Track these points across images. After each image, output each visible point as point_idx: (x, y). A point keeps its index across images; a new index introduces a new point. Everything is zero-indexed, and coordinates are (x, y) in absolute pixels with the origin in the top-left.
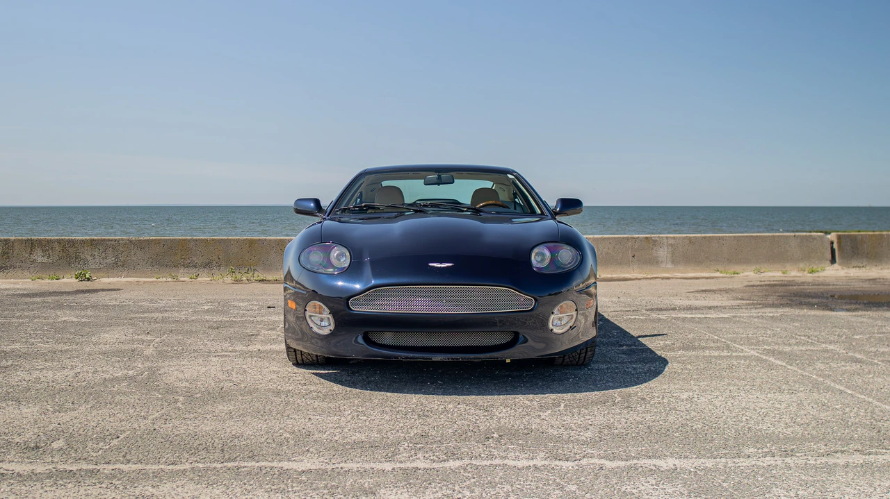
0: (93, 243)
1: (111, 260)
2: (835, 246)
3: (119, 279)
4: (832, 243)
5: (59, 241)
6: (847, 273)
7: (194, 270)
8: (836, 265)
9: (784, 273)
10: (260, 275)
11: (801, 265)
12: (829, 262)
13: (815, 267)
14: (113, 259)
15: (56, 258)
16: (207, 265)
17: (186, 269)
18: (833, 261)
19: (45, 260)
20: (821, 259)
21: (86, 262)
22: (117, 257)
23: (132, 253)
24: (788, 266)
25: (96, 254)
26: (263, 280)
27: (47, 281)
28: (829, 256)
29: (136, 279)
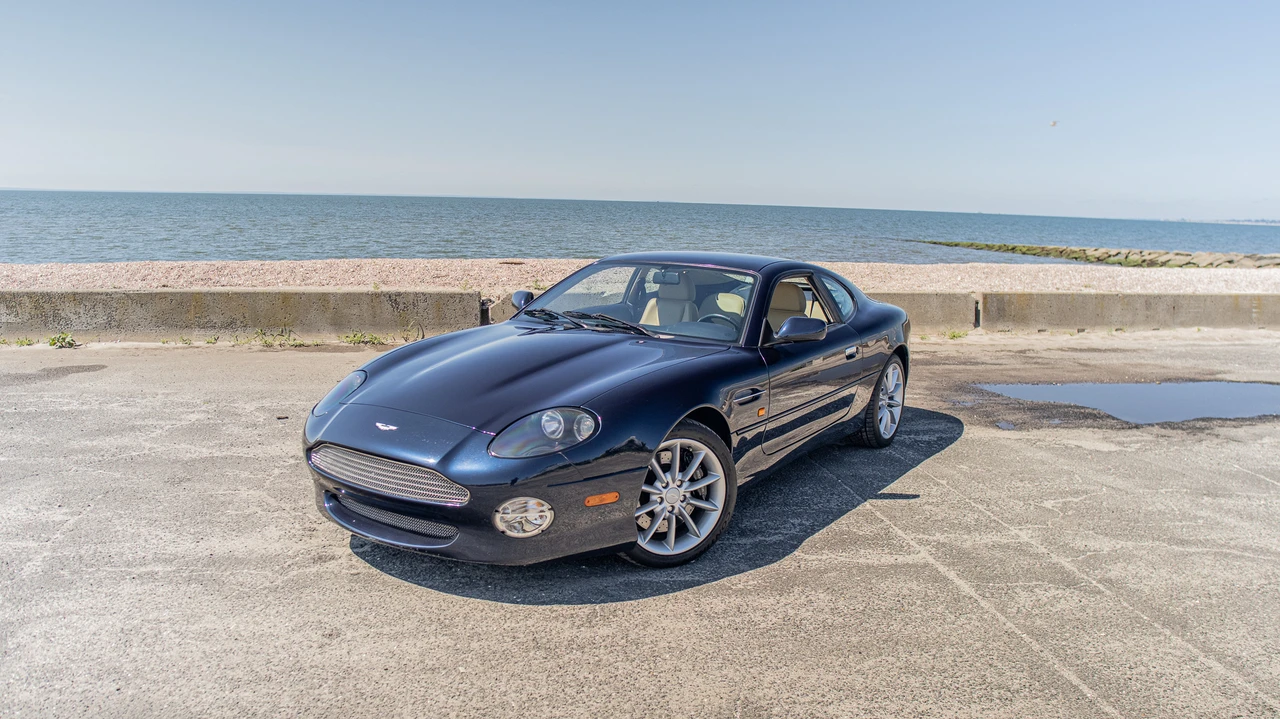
0: (77, 298)
1: (101, 319)
2: (980, 307)
3: (113, 344)
4: (977, 303)
5: (30, 295)
6: (991, 339)
7: (213, 332)
8: (979, 328)
9: (922, 339)
10: (297, 337)
11: (942, 329)
12: (972, 325)
13: (957, 331)
14: (105, 318)
15: (27, 316)
16: (230, 325)
17: (202, 332)
18: (977, 323)
19: (12, 319)
20: (963, 322)
21: (68, 323)
22: (110, 316)
23: (130, 311)
24: (928, 329)
25: (82, 311)
26: (300, 346)
27: (15, 347)
28: (972, 318)
29: (136, 344)
